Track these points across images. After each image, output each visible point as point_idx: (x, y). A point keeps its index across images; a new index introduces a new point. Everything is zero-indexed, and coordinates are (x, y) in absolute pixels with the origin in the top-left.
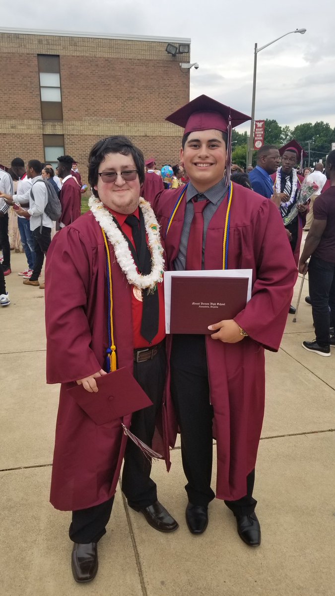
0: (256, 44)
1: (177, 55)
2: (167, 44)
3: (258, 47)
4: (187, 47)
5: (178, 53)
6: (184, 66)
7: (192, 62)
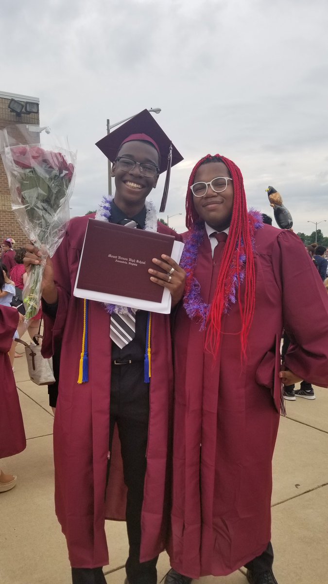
0: (108, 121)
1: (23, 115)
2: (9, 101)
3: (111, 124)
4: (35, 106)
5: (24, 113)
6: (32, 128)
7: (42, 125)
